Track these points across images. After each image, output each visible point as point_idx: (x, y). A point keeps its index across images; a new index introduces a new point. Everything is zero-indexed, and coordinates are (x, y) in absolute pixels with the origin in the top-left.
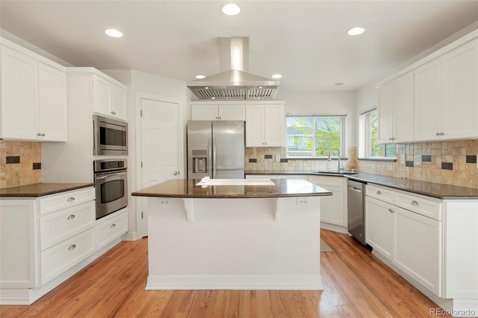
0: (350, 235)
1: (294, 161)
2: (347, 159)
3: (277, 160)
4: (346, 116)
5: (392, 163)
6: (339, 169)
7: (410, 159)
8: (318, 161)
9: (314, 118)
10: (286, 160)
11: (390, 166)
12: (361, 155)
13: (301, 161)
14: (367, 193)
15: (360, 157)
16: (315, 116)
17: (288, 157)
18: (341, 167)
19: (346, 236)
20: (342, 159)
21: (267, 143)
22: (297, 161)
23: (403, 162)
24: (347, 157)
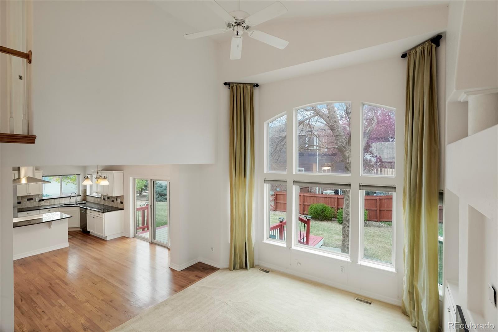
0: (82, 230)
1: (48, 200)
2: (81, 195)
3: (36, 201)
4: (80, 175)
5: (99, 199)
6: (76, 202)
7: (104, 198)
8: (64, 198)
9: (61, 176)
10: (43, 200)
11: (99, 200)
12: (88, 194)
13: (53, 199)
14: (87, 212)
15: (87, 195)
16: (61, 175)
17: (44, 198)
18: (77, 201)
19: (79, 231)
20: (77, 196)
21: (31, 193)
22: (50, 200)
23: (103, 199)
24: (80, 195)
